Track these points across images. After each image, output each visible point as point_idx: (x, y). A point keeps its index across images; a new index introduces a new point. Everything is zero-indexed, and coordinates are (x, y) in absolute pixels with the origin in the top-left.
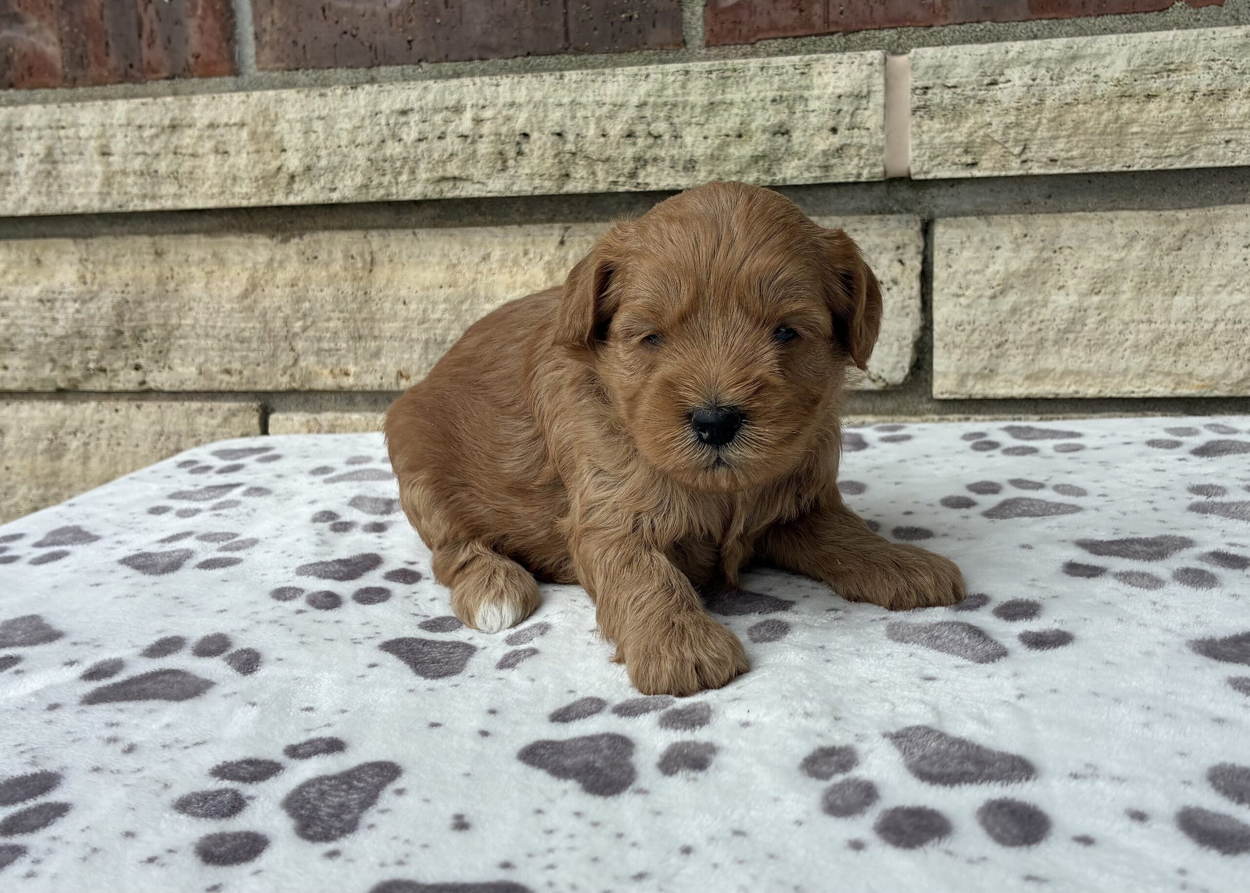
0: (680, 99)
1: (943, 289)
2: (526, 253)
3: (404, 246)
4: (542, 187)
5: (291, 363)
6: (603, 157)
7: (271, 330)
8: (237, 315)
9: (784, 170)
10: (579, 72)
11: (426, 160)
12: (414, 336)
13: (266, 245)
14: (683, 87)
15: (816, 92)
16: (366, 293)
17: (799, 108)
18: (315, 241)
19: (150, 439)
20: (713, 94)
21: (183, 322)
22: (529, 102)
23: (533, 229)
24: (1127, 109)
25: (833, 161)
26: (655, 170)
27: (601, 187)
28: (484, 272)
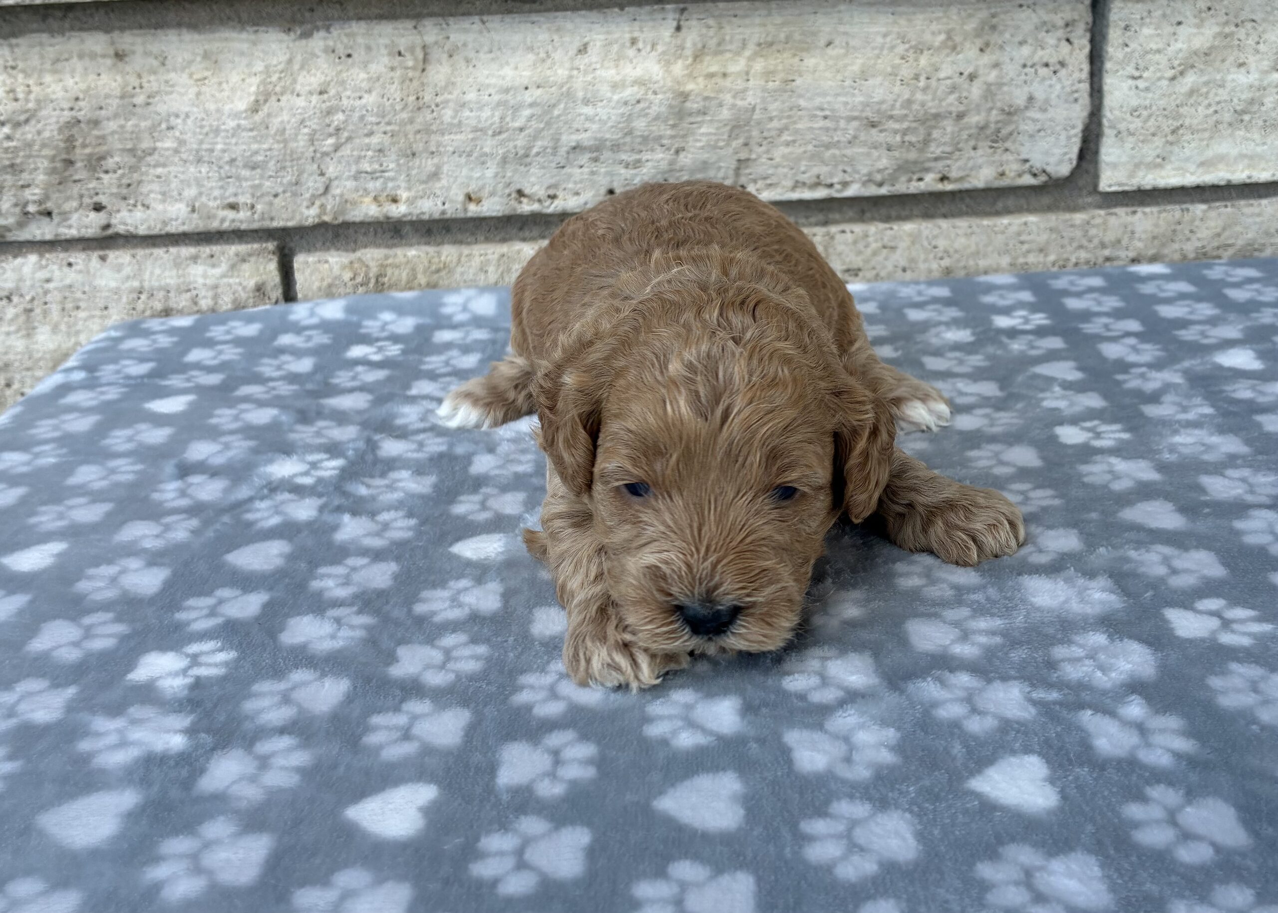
1: (1117, 71)
2: (634, 41)
3: (470, 37)
5: (321, 190)
7: (292, 152)
8: (244, 134)
12: (487, 150)
13: (281, 41)
16: (418, 98)
18: (347, 35)
19: (124, 300)
21: (159, 145)
28: (582, 67)
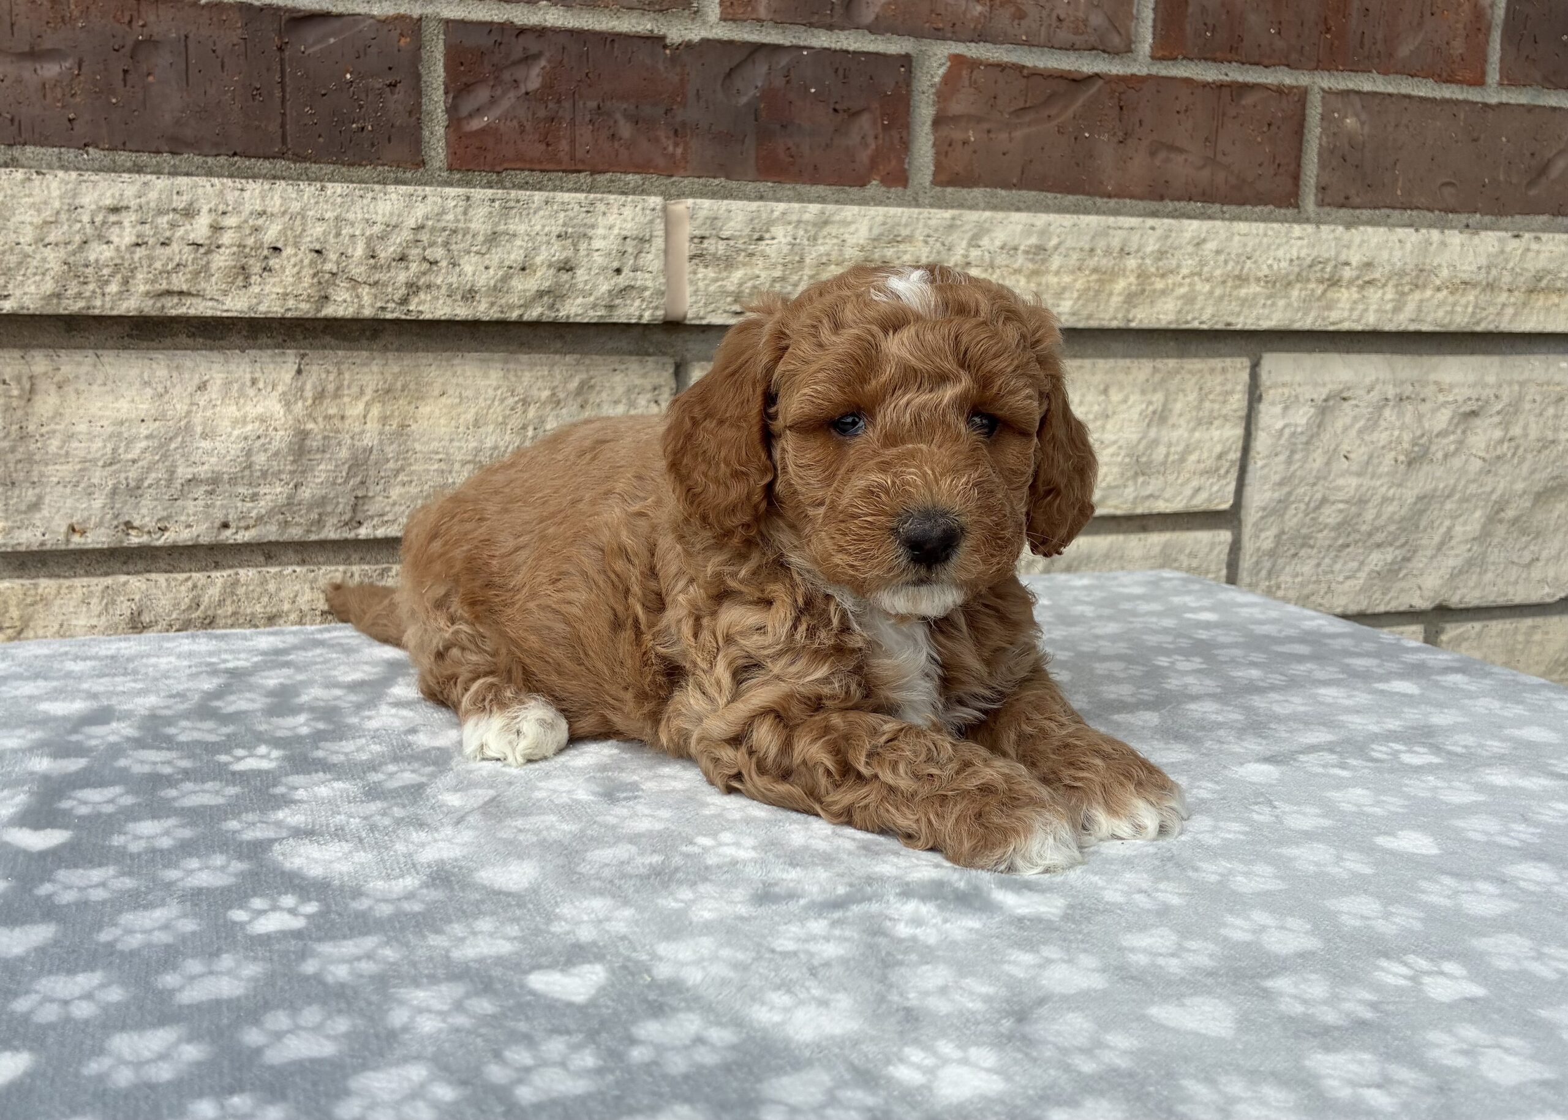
0: (461, 225)
2: (254, 382)
3: (83, 370)
4: (296, 309)
6: (371, 281)
9: (567, 306)
10: (345, 185)
11: (145, 269)
12: (95, 480)
14: (465, 213)
15: (600, 231)
16: (21, 427)
17: (583, 246)
20: (497, 224)
22: (284, 213)
23: (263, 356)
25: (617, 301)
26: (429, 298)
27: (367, 312)
28: (202, 403)
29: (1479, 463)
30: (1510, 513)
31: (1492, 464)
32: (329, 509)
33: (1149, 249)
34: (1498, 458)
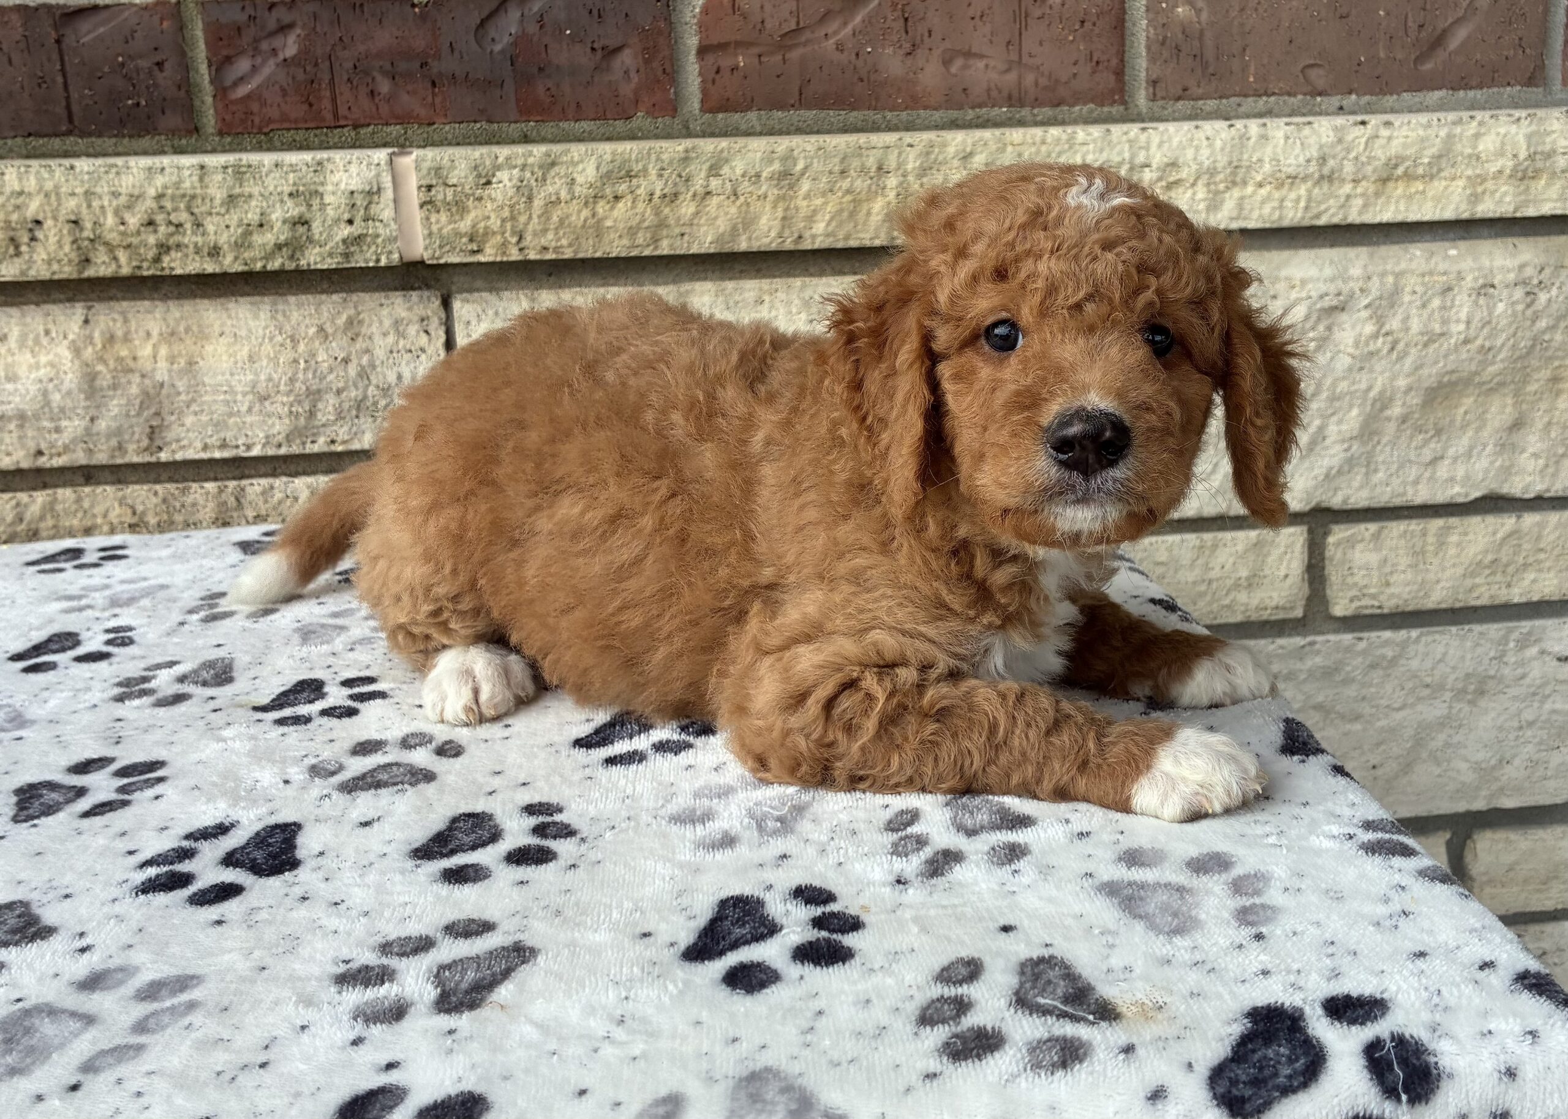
0: (199, 191)
4: (61, 272)
6: (125, 244)
9: (307, 256)
14: (201, 180)
15: (330, 188)
17: (315, 202)
20: (233, 188)
22: (40, 191)
23: (55, 309)
24: (601, 208)
25: (352, 249)
26: (179, 255)
27: (125, 271)
29: (1348, 360)
30: (1396, 410)
31: (1365, 360)
32: (127, 437)
33: (910, 166)
34: (1372, 354)
